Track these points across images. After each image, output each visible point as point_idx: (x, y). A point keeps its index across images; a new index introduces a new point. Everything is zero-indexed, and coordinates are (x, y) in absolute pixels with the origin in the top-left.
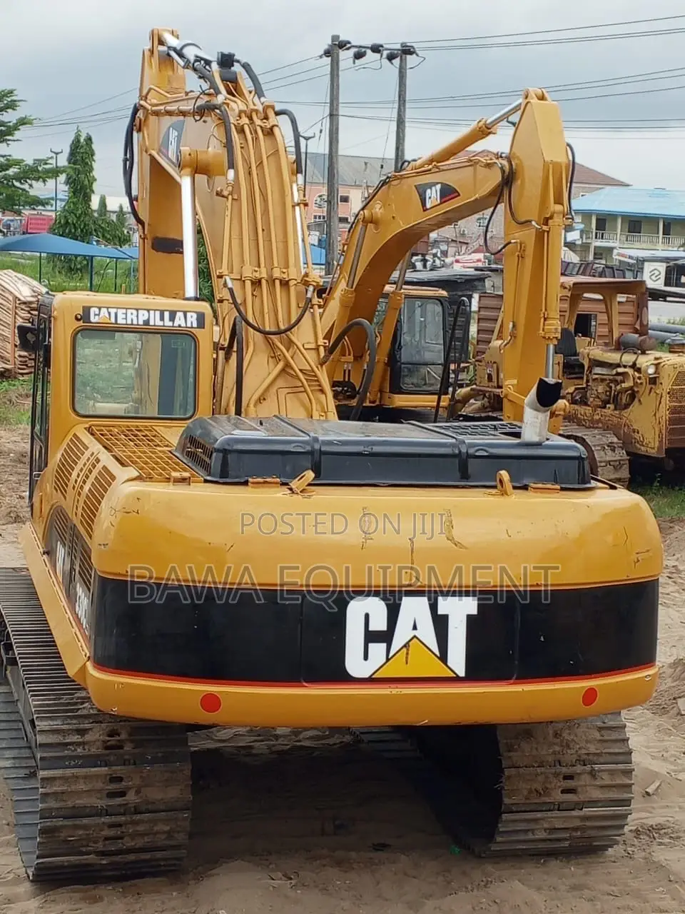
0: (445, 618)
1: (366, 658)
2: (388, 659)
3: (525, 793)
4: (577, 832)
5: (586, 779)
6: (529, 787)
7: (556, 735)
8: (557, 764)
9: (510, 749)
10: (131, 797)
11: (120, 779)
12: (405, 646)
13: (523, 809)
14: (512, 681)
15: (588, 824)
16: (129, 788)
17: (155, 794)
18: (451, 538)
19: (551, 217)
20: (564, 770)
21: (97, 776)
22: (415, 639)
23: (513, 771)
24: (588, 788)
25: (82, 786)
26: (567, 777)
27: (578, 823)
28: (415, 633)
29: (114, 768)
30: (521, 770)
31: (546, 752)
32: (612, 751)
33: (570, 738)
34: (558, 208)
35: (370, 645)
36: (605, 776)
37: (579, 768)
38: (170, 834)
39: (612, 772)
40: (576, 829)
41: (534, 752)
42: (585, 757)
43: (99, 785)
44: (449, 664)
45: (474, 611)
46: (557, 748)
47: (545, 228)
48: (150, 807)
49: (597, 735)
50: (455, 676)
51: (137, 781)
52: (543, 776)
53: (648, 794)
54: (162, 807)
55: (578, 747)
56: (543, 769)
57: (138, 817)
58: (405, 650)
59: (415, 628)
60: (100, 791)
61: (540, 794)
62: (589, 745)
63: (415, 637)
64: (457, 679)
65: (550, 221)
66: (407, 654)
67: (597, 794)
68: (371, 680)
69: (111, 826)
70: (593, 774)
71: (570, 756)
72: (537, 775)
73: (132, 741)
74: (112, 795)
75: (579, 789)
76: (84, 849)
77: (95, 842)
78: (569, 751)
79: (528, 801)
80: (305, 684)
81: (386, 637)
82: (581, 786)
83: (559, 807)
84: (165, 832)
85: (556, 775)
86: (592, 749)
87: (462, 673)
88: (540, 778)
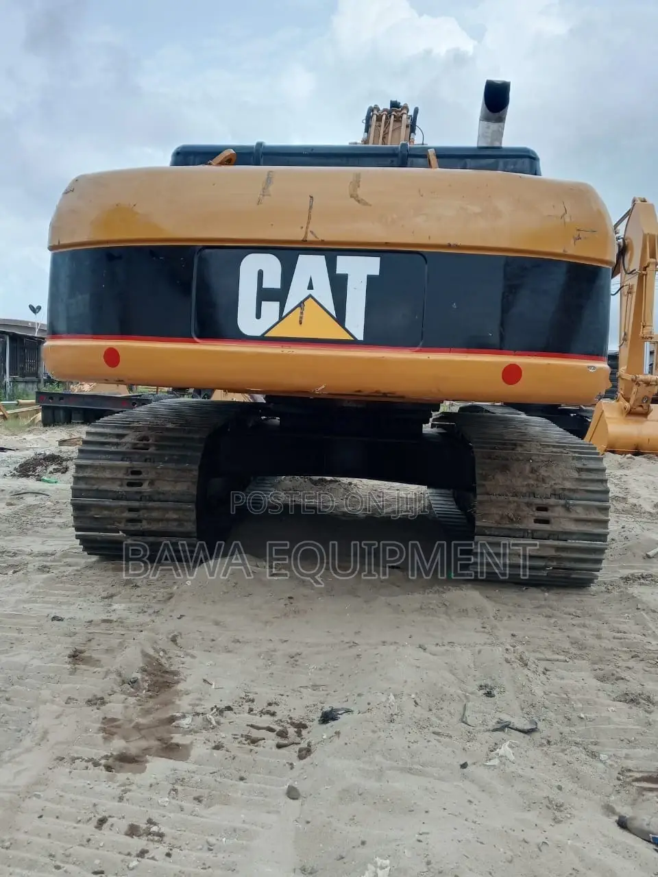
0: (344, 278)
1: (258, 316)
2: (281, 318)
3: (497, 518)
4: (553, 562)
5: (559, 511)
6: (500, 513)
7: (533, 471)
8: (532, 495)
9: (485, 478)
10: (145, 487)
11: (139, 473)
12: (299, 305)
13: (496, 533)
14: (417, 348)
15: (564, 555)
16: (145, 480)
17: (166, 487)
18: (355, 196)
19: (648, 266)
20: (538, 501)
21: (119, 468)
22: (310, 298)
23: (485, 498)
24: (562, 520)
25: (107, 474)
26: (540, 509)
27: (552, 553)
28: (310, 292)
29: (134, 463)
30: (493, 498)
31: (519, 483)
32: (588, 488)
33: (546, 474)
34: (653, 260)
35: (264, 303)
36: (579, 510)
37: (552, 501)
38: (179, 521)
39: (587, 508)
40: (551, 558)
41: (508, 483)
42: (561, 492)
43: (120, 475)
44: (346, 326)
45: (376, 271)
46: (532, 482)
47: (644, 272)
48: (161, 496)
49: (576, 475)
50: (352, 339)
51: (152, 475)
52: (515, 504)
53: (648, 557)
54: (171, 498)
55: (553, 482)
56: (516, 499)
57: (150, 504)
58: (298, 310)
59: (310, 287)
60: (121, 480)
61: (512, 520)
62: (565, 482)
63: (310, 296)
64: (353, 343)
65: (647, 269)
66: (302, 313)
67: (572, 527)
68: (263, 339)
69: (131, 510)
70: (567, 508)
71: (545, 488)
72: (509, 502)
73: (156, 445)
74: (130, 484)
75: (553, 520)
76: (109, 527)
77: (120, 523)
78: (543, 485)
79: (499, 526)
80: (196, 339)
81: (279, 295)
82: (554, 517)
83: (533, 535)
84: (175, 520)
85: (529, 505)
86: (568, 485)
87: (360, 336)
88: (512, 506)
